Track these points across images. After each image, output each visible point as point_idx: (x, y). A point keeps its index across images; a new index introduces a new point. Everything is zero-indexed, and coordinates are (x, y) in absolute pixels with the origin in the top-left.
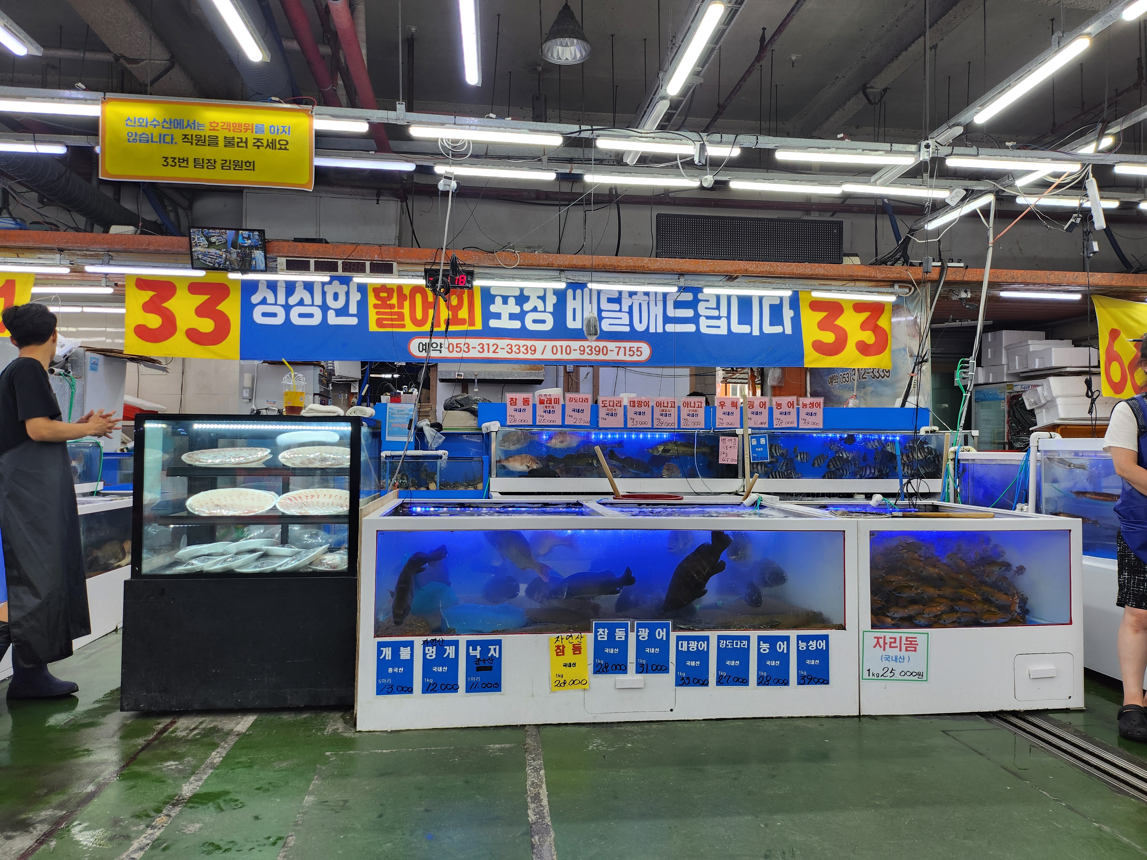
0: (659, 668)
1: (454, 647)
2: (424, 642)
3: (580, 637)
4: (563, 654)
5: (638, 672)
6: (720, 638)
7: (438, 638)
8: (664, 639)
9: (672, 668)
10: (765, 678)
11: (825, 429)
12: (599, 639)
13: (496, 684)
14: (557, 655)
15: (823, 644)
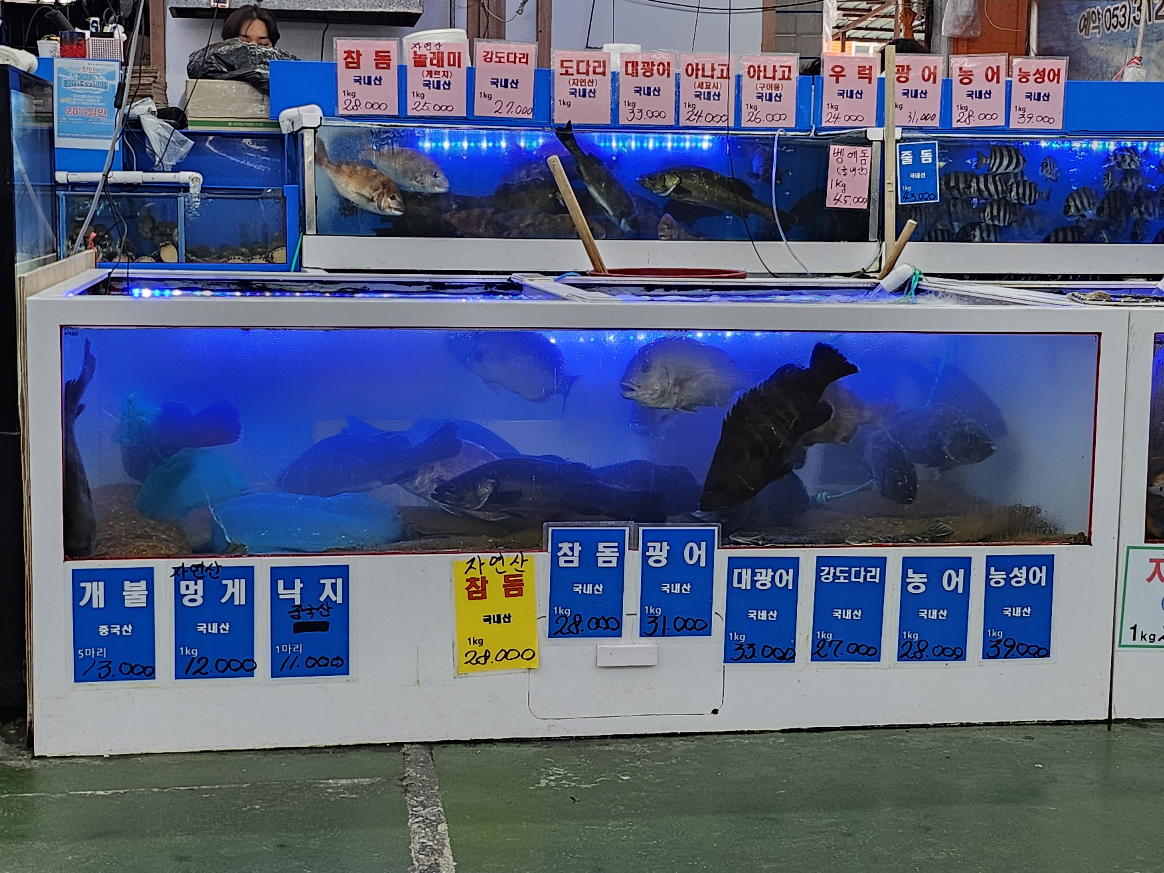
0: (690, 624)
1: (243, 581)
2: (177, 569)
3: (519, 560)
4: (484, 597)
5: (644, 633)
6: (821, 561)
7: (208, 562)
8: (703, 564)
9: (718, 624)
10: (915, 646)
11: (1065, 133)
12: (562, 564)
13: (338, 658)
14: (471, 598)
15: (1042, 575)
